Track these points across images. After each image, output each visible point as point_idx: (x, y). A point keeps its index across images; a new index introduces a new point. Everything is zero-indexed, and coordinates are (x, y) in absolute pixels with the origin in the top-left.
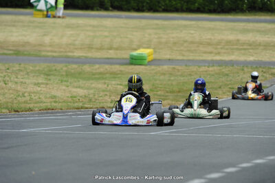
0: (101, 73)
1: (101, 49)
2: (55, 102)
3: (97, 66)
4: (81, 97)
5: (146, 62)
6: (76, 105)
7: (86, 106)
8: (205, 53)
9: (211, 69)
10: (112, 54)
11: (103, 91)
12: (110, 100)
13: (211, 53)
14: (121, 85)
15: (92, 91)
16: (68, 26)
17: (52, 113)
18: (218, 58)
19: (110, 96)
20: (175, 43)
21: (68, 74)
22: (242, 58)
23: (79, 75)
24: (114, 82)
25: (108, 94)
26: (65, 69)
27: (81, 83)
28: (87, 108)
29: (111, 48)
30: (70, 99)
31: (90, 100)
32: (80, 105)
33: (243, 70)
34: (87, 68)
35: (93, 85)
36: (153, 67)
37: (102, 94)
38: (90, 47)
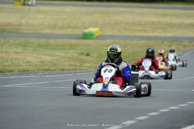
0: (62, 45)
1: (62, 28)
2: (29, 65)
3: (59, 40)
4: (48, 62)
5: (94, 37)
6: (45, 68)
7: (52, 68)
8: (137, 30)
9: (140, 42)
10: (70, 31)
11: (64, 58)
12: (68, 64)
13: (140, 31)
14: (76, 53)
15: (56, 58)
16: (39, 12)
17: (27, 73)
18: (145, 34)
19: (69, 61)
20: (115, 24)
21: (39, 46)
22: (163, 35)
23: (47, 46)
24: (71, 52)
25: (67, 59)
26: (36, 42)
27: (48, 52)
28: (52, 70)
29: (69, 27)
30: (40, 64)
31: (54, 65)
32: (48, 68)
33: (163, 43)
34: (52, 41)
35: (57, 54)
36: (99, 41)
37: (63, 60)
38: (54, 27)
